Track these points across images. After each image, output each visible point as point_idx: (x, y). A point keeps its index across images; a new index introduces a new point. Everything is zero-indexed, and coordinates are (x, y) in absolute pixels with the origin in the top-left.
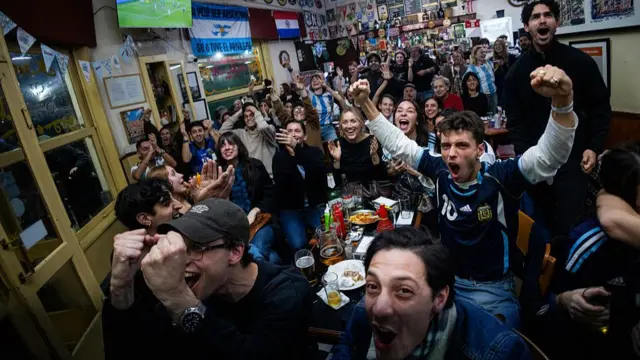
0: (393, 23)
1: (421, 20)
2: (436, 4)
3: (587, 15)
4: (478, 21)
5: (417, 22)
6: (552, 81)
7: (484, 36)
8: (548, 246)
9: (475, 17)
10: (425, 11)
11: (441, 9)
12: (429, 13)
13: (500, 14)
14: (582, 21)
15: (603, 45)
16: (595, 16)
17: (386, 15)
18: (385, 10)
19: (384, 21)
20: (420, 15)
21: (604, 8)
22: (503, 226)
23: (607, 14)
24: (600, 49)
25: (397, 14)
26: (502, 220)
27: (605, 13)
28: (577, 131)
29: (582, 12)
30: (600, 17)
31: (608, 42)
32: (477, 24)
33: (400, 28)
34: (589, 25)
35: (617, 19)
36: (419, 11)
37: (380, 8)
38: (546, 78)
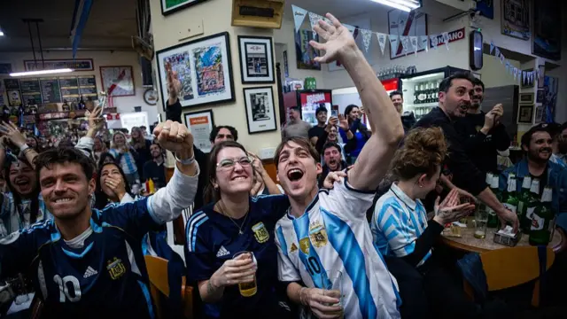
0: (28, 110)
1: (61, 109)
2: (76, 96)
3: (195, 92)
4: (118, 115)
5: (57, 112)
6: (178, 136)
7: (124, 126)
8: (184, 278)
9: (116, 112)
10: (65, 102)
11: (82, 101)
12: (70, 103)
13: (138, 109)
14: (191, 97)
15: (208, 114)
16: (201, 93)
17: (19, 101)
18: (18, 96)
19: (17, 108)
20: (60, 105)
21: (206, 87)
22: (137, 275)
23: (208, 91)
24: (206, 118)
25: (33, 102)
26: (136, 270)
27: (207, 90)
28: (200, 177)
29: (191, 89)
30: (204, 94)
31: (211, 111)
32: (117, 117)
33: (37, 116)
34: (198, 100)
35: (215, 94)
36: (59, 101)
37: (11, 93)
38: (171, 134)
